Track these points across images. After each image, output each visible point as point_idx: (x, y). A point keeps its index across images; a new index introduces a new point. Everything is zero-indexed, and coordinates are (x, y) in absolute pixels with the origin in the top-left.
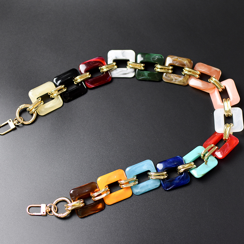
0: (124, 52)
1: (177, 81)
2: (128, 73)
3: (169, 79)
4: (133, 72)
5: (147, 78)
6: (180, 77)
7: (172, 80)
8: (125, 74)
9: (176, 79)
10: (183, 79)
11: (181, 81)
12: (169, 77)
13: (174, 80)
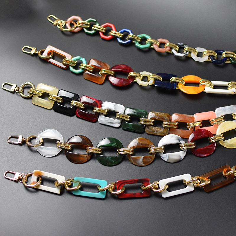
0: (116, 105)
1: (158, 132)
2: (115, 123)
3: (151, 131)
4: (119, 123)
5: (131, 129)
6: (161, 129)
7: (154, 132)
8: (112, 123)
9: (157, 131)
10: (163, 131)
11: (161, 132)
12: (151, 129)
13: (155, 132)
